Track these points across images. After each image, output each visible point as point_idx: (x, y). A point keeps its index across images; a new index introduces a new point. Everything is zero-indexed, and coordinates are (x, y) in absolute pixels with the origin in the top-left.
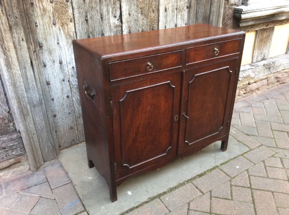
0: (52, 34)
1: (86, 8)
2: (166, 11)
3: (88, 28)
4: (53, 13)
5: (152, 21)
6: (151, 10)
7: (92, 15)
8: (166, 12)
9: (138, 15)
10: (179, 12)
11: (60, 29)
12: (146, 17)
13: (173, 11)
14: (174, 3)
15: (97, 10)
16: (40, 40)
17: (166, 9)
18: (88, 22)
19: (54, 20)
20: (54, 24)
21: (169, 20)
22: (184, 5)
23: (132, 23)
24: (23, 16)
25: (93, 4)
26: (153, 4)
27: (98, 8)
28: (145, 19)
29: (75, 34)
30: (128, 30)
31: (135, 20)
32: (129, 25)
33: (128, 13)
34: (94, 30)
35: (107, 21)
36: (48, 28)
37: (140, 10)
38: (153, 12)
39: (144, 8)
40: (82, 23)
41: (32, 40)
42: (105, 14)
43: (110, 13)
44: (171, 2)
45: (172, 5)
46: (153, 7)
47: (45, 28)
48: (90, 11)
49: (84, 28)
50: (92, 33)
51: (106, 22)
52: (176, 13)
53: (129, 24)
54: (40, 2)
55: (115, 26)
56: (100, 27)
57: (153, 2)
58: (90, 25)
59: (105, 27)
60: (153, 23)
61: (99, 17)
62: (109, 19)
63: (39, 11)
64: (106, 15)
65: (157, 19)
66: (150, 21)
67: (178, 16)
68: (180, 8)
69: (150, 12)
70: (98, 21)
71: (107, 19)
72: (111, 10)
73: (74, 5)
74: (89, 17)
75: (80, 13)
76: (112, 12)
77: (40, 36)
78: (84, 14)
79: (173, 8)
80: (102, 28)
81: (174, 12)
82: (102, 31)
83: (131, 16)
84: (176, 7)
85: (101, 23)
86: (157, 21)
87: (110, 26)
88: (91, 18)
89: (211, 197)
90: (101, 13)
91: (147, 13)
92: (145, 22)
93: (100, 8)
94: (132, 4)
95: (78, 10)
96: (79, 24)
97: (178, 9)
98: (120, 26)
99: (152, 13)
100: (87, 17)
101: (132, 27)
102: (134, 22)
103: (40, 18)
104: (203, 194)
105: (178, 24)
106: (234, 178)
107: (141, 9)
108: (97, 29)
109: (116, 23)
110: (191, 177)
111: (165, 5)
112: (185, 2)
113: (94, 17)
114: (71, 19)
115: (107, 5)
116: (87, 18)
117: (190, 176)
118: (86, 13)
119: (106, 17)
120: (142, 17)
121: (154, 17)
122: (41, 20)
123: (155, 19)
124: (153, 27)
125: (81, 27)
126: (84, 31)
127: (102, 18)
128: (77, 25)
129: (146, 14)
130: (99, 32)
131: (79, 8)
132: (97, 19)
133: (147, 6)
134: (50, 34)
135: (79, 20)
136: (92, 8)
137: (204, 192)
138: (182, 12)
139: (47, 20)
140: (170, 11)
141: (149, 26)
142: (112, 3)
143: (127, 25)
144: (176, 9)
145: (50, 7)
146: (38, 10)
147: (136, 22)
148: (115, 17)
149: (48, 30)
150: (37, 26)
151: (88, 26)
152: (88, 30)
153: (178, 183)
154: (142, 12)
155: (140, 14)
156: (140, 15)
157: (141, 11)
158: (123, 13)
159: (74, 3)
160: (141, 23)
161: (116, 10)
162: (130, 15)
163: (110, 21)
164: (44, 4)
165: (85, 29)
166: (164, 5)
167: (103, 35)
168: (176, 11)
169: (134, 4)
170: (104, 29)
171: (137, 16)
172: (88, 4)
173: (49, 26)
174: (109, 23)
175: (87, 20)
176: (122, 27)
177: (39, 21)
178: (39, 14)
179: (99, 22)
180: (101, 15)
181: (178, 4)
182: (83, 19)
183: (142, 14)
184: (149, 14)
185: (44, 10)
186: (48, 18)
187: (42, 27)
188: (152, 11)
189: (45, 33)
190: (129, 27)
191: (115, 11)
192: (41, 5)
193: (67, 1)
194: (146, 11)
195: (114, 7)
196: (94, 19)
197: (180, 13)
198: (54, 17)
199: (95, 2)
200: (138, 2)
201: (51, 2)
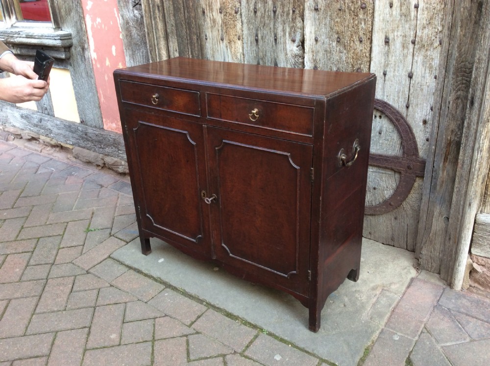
0: (220, 51)
1: (256, 23)
2: (387, 42)
3: (258, 51)
4: (221, 26)
5: (357, 57)
6: (356, 38)
7: (263, 33)
8: (389, 45)
9: (331, 42)
10: (420, 49)
11: (227, 47)
12: (345, 49)
13: (404, 46)
14: (407, 30)
15: (270, 29)
16: (208, 56)
17: (388, 39)
18: (259, 43)
19: (222, 34)
20: (222, 40)
21: (394, 61)
22: (433, 38)
23: (320, 55)
24: (183, 25)
25: (266, 19)
26: (360, 28)
27: (272, 26)
28: (345, 51)
29: (242, 56)
30: (313, 65)
31: (326, 51)
32: (315, 58)
33: (314, 38)
34: (266, 55)
35: (282, 45)
36: (216, 43)
37: (336, 36)
38: (359, 42)
39: (344, 33)
40: (251, 43)
41: (190, 53)
42: (280, 35)
43: (287, 34)
44: (400, 28)
45: (403, 34)
46: (361, 33)
47: (214, 43)
48: (262, 28)
49: (253, 51)
50: (262, 59)
51: (280, 47)
52: (411, 50)
53: (315, 55)
54: (211, 11)
55: (293, 55)
56: (272, 53)
57: (361, 24)
58: (260, 47)
59: (279, 53)
60: (360, 62)
61: (272, 39)
62: (285, 43)
63: (209, 22)
64: (281, 37)
65: (368, 55)
66: (352, 57)
67: (416, 58)
68: (422, 41)
69: (354, 42)
70: (270, 44)
71: (282, 42)
72: (288, 30)
73: (244, 18)
74: (260, 36)
75: (249, 29)
76: (290, 34)
77: (209, 51)
78: (254, 31)
79: (405, 40)
80: (276, 54)
81: (407, 48)
82: (275, 60)
83: (319, 43)
84: (412, 38)
85: (274, 48)
86: (369, 59)
87: (286, 54)
88: (262, 37)
89: (186, 336)
90: (275, 32)
91: (349, 42)
92: (344, 58)
93: (274, 25)
94: (321, 24)
95: (248, 25)
96: (247, 43)
97: (416, 43)
98: (300, 57)
99: (357, 43)
100: (257, 35)
101: (320, 60)
102: (324, 54)
103: (210, 30)
104: (190, 326)
105: (415, 74)
106: (246, 357)
107: (338, 33)
108: (268, 54)
109: (294, 50)
110: (215, 304)
111: (386, 33)
112: (436, 30)
113: (266, 37)
114: (239, 36)
115: (284, 21)
116: (256, 37)
117: (217, 302)
118: (257, 30)
119: (281, 39)
120: (339, 48)
121: (361, 50)
122: (211, 33)
123: (364, 55)
124: (359, 68)
125: (249, 49)
126: (253, 54)
127: (276, 40)
128: (245, 45)
129: (346, 44)
130: (272, 60)
131: (249, 22)
132: (269, 41)
133: (350, 29)
134: (218, 51)
135: (247, 38)
136: (265, 24)
137: (193, 326)
138: (427, 50)
139: (215, 33)
140: (397, 45)
141: (351, 66)
142: (291, 19)
143: (311, 56)
144: (414, 43)
145: (219, 18)
146: (208, 20)
147: (327, 54)
148: (294, 41)
149: (216, 46)
150: (206, 39)
151: (259, 48)
152: (257, 55)
153: (197, 294)
154: (339, 40)
155: (336, 42)
156: (334, 44)
157: (338, 38)
158: (305, 37)
159: (243, 15)
160: (336, 57)
161: (295, 30)
162: (316, 40)
163: (286, 46)
164: (214, 14)
165: (255, 52)
166: (384, 31)
167: (276, 64)
168: (411, 46)
169: (325, 24)
170: (277, 57)
171: (330, 44)
172: (259, 19)
173: (217, 41)
174: (285, 49)
175: (257, 41)
176: (304, 58)
177: (209, 34)
178: (209, 25)
179: (271, 46)
180: (275, 36)
181: (419, 34)
182: (253, 39)
183: (338, 42)
184: (352, 44)
185: (214, 21)
186: (217, 31)
187: (211, 41)
188: (358, 39)
189: (213, 48)
190: (315, 60)
191: (294, 33)
192: (211, 14)
193: (236, 13)
194: (347, 37)
195: (293, 26)
196: (266, 41)
197: (423, 52)
198: (222, 30)
199: (269, 16)
200: (333, 22)
201: (221, 13)
